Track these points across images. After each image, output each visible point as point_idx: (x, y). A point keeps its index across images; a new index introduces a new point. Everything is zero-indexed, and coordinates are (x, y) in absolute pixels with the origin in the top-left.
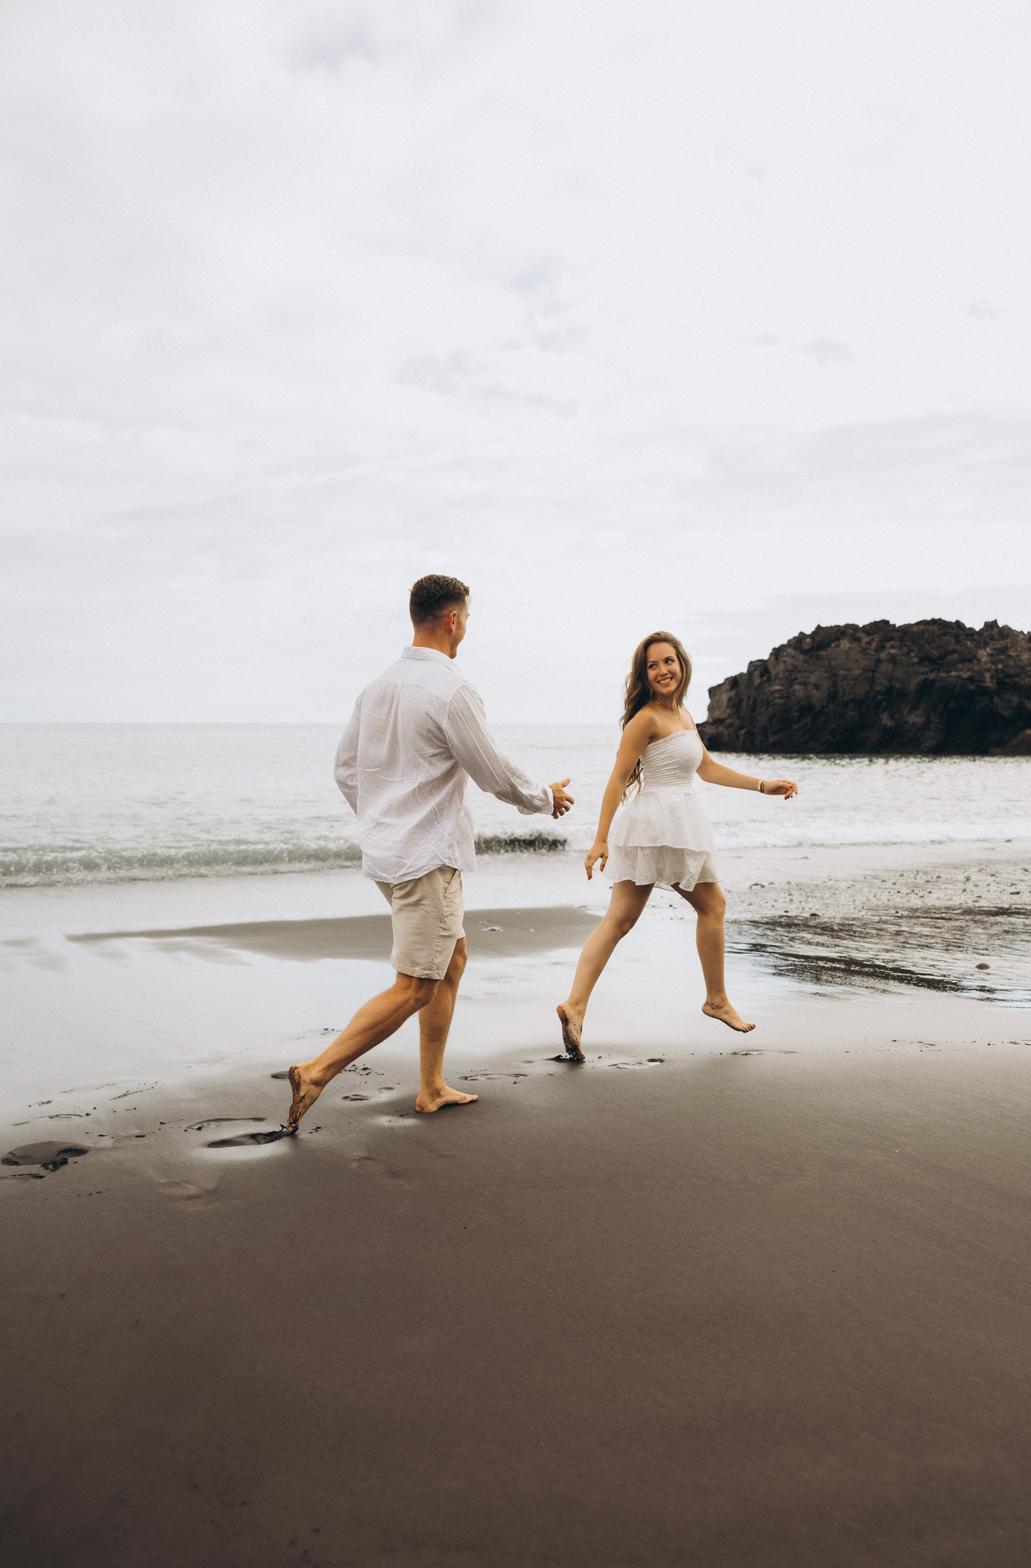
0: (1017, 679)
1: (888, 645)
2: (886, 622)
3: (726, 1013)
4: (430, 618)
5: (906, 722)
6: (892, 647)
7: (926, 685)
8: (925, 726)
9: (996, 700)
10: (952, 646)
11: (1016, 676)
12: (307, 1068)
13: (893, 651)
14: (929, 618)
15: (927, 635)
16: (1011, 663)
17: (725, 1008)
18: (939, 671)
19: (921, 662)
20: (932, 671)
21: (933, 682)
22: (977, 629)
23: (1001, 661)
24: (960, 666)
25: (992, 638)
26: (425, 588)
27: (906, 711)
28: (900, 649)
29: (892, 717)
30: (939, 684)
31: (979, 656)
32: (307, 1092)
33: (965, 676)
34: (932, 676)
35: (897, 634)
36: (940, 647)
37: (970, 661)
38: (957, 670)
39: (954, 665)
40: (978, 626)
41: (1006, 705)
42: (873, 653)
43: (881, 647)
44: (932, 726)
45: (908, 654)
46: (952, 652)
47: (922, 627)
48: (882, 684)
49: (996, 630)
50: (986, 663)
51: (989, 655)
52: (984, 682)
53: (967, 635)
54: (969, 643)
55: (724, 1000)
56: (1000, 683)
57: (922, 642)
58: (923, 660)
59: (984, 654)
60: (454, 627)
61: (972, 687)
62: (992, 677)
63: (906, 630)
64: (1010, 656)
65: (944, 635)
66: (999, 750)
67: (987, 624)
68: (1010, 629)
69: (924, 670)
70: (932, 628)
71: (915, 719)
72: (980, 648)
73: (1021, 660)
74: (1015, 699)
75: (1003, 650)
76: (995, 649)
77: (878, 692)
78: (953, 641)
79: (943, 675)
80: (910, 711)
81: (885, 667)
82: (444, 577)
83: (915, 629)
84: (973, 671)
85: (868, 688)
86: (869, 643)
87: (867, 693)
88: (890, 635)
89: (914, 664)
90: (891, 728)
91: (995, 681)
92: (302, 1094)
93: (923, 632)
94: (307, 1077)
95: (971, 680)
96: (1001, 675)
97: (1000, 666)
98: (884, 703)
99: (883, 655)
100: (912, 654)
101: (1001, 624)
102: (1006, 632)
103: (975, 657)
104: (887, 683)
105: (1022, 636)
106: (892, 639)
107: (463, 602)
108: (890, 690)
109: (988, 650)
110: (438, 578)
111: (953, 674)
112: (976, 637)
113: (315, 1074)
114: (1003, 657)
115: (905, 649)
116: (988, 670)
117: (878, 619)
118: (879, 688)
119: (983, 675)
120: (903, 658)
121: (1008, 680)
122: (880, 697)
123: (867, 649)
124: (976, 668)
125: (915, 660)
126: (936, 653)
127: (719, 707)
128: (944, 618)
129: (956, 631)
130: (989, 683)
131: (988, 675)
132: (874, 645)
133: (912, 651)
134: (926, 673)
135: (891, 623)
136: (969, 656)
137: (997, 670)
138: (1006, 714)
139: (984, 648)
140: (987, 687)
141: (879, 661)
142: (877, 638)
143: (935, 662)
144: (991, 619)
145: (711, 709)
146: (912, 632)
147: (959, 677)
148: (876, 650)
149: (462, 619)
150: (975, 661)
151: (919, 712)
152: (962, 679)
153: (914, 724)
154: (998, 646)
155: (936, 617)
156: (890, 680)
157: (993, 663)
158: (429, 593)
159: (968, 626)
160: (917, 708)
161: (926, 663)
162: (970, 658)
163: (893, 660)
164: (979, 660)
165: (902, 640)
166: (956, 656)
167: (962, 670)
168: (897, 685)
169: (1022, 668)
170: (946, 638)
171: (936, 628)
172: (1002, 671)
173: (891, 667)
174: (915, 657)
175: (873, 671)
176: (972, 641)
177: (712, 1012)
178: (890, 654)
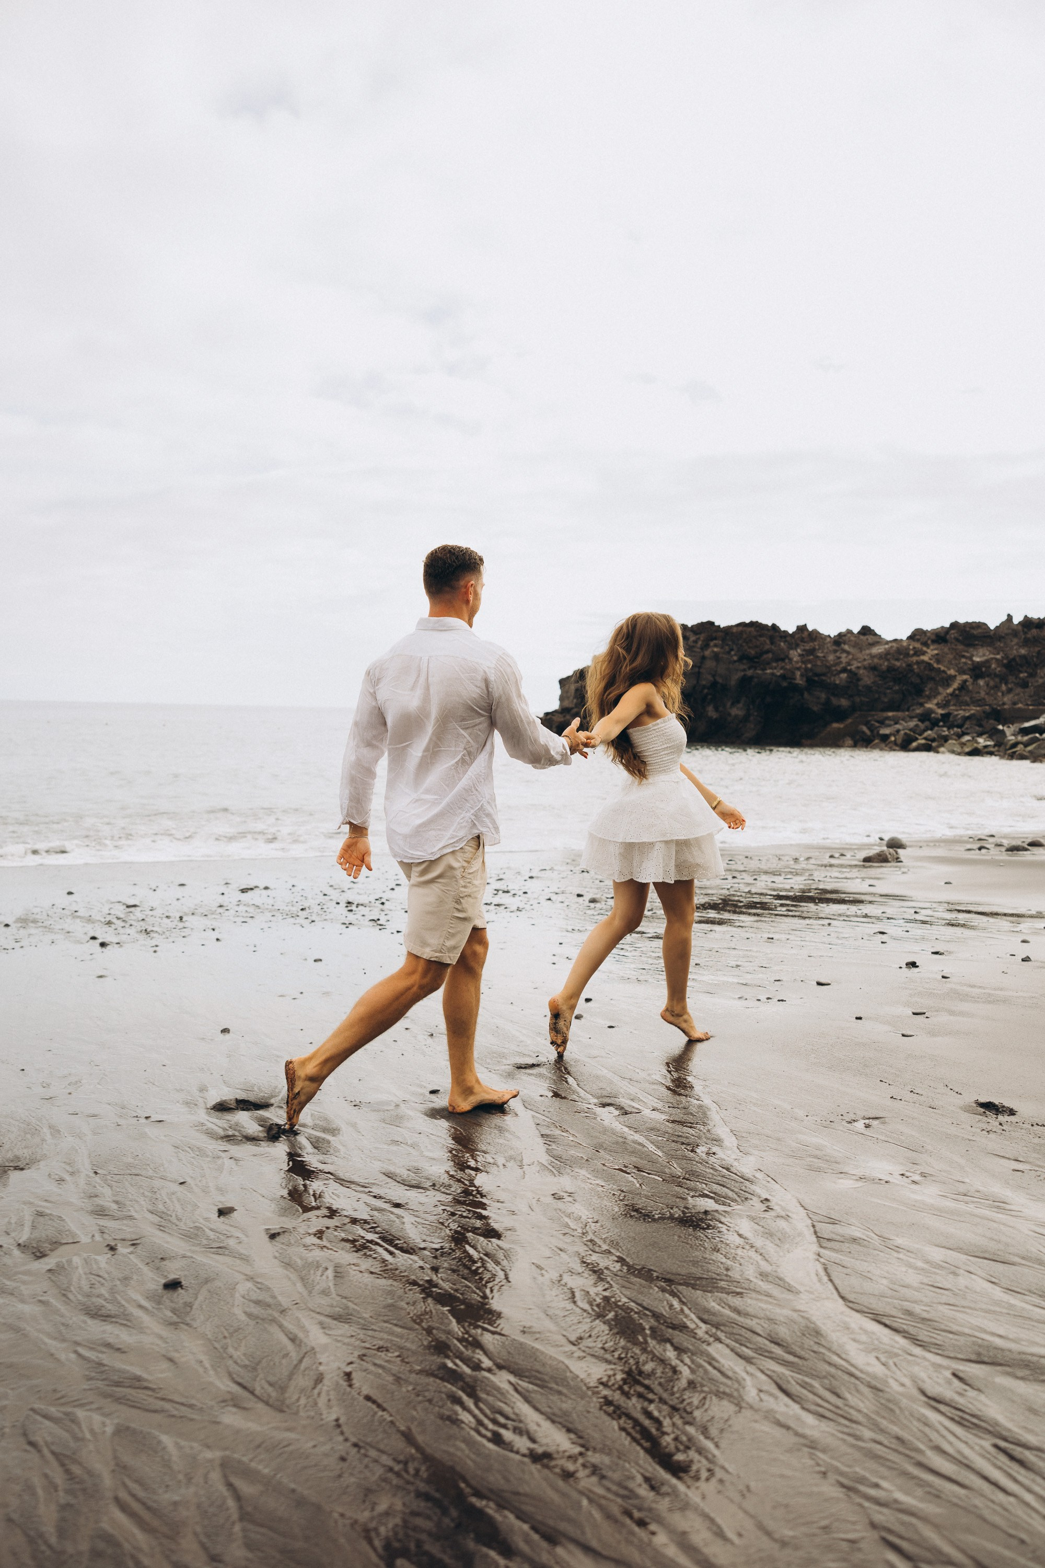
0: (824, 678)
1: (712, 644)
2: (711, 624)
3: (685, 1021)
4: (447, 589)
5: (729, 714)
6: (716, 646)
7: (745, 682)
8: (746, 719)
9: (806, 695)
10: (768, 647)
11: (824, 675)
12: (303, 1063)
13: (716, 649)
14: (747, 621)
15: (745, 636)
16: (819, 663)
17: (685, 1017)
18: (756, 669)
19: (740, 660)
20: (750, 668)
21: (751, 678)
22: (791, 632)
23: (809, 661)
24: (774, 664)
25: (802, 640)
26: (441, 558)
27: (729, 704)
28: (722, 648)
29: (716, 709)
30: (756, 680)
31: (791, 656)
32: (302, 1089)
33: (778, 674)
34: (750, 673)
35: (720, 634)
36: (756, 647)
37: (783, 660)
38: (771, 668)
39: (768, 663)
40: (791, 629)
41: (815, 700)
42: (699, 650)
43: (706, 646)
44: (752, 718)
45: (729, 653)
46: (767, 652)
47: (740, 628)
48: (706, 679)
49: (805, 634)
50: (797, 662)
51: (800, 655)
52: (795, 679)
53: (781, 637)
54: (782, 644)
55: (684, 1008)
56: (810, 681)
57: (740, 642)
58: (743, 658)
59: (795, 655)
60: (471, 598)
61: (785, 684)
62: (802, 675)
63: (728, 629)
64: (818, 657)
65: (761, 636)
66: (809, 742)
67: (799, 628)
68: (818, 633)
69: (742, 667)
70: (749, 629)
71: (737, 711)
72: (792, 649)
73: (827, 661)
74: (823, 696)
75: (812, 651)
76: (804, 650)
77: (704, 687)
78: (768, 642)
79: (760, 672)
80: (733, 704)
81: (710, 664)
82: (459, 548)
83: (735, 630)
84: (786, 669)
85: (695, 682)
86: (696, 642)
87: (694, 687)
88: (714, 635)
89: (735, 662)
90: (716, 719)
91: (805, 679)
92: (296, 1090)
93: (741, 633)
94: (302, 1073)
95: (783, 677)
96: (810, 674)
97: (809, 666)
98: (709, 697)
99: (707, 653)
100: (733, 653)
101: (810, 628)
102: (815, 636)
103: (787, 657)
104: (711, 679)
105: (828, 639)
106: (715, 639)
107: (479, 571)
108: (714, 684)
109: (799, 651)
110: (453, 548)
111: (768, 671)
112: (788, 639)
113: (311, 1069)
114: (811, 657)
115: (727, 648)
116: (798, 669)
117: (705, 620)
118: (704, 683)
119: (794, 673)
120: (725, 656)
121: (816, 678)
122: (706, 691)
123: (693, 647)
124: (788, 667)
125: (735, 658)
126: (753, 652)
127: (568, 698)
128: (760, 621)
129: (771, 633)
130: (799, 680)
131: (798, 674)
132: (700, 643)
133: (732, 650)
134: (744, 670)
135: (716, 624)
136: (782, 656)
137: (806, 669)
138: (815, 709)
139: (796, 649)
140: (797, 684)
141: (704, 658)
142: (702, 637)
143: (754, 661)
144: (801, 623)
145: (562, 699)
146: (732, 633)
147: (773, 674)
148: (702, 649)
149: (479, 589)
150: (787, 661)
151: (740, 705)
152: (776, 676)
153: (736, 716)
154: (807, 648)
155: (754, 620)
156: (714, 676)
157: (803, 662)
158: (445, 563)
159: (783, 628)
160: (738, 702)
161: (745, 661)
162: (782, 658)
163: (716, 657)
164: (791, 660)
165: (723, 640)
166: (770, 655)
167: (775, 668)
168: (720, 681)
169: (829, 668)
170: (762, 639)
171: (753, 629)
172: (811, 670)
173: (714, 664)
174: (735, 655)
175: (700, 667)
176: (785, 642)
177: (671, 1019)
178: (713, 651)
